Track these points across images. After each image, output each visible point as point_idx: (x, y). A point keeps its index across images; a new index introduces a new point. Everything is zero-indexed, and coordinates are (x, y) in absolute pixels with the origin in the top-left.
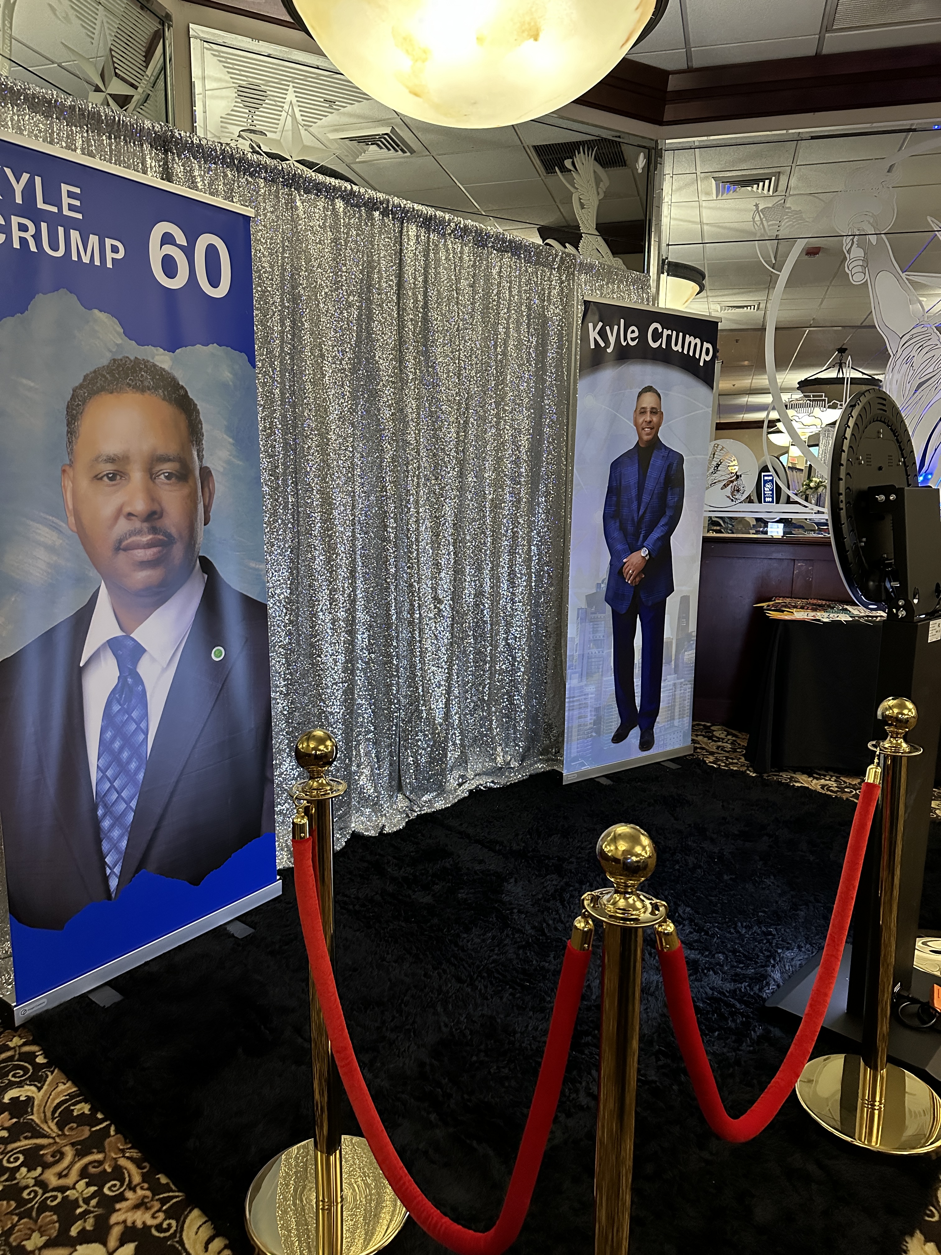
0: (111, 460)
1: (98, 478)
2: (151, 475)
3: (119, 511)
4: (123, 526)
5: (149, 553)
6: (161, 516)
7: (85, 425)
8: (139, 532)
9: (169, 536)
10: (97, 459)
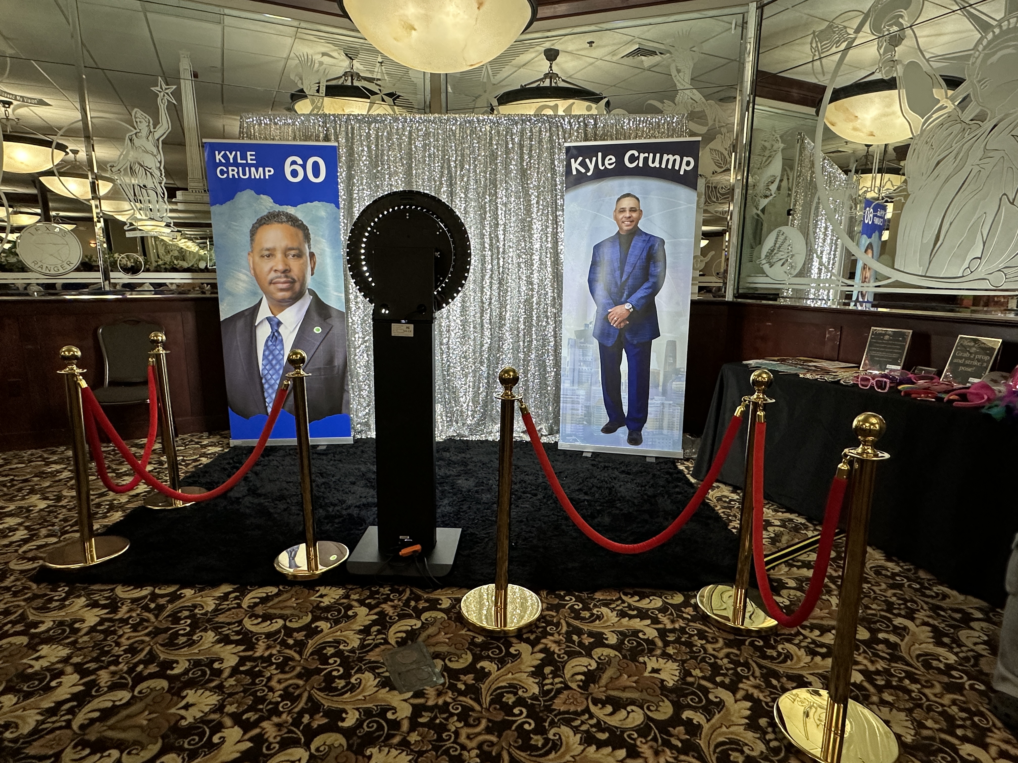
0: (268, 250)
1: (262, 256)
2: (286, 256)
3: (271, 269)
4: (273, 275)
5: (284, 286)
6: (290, 271)
7: (257, 237)
8: (280, 277)
9: (294, 279)
10: (262, 250)
